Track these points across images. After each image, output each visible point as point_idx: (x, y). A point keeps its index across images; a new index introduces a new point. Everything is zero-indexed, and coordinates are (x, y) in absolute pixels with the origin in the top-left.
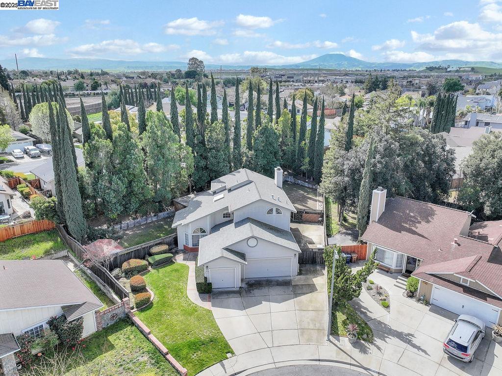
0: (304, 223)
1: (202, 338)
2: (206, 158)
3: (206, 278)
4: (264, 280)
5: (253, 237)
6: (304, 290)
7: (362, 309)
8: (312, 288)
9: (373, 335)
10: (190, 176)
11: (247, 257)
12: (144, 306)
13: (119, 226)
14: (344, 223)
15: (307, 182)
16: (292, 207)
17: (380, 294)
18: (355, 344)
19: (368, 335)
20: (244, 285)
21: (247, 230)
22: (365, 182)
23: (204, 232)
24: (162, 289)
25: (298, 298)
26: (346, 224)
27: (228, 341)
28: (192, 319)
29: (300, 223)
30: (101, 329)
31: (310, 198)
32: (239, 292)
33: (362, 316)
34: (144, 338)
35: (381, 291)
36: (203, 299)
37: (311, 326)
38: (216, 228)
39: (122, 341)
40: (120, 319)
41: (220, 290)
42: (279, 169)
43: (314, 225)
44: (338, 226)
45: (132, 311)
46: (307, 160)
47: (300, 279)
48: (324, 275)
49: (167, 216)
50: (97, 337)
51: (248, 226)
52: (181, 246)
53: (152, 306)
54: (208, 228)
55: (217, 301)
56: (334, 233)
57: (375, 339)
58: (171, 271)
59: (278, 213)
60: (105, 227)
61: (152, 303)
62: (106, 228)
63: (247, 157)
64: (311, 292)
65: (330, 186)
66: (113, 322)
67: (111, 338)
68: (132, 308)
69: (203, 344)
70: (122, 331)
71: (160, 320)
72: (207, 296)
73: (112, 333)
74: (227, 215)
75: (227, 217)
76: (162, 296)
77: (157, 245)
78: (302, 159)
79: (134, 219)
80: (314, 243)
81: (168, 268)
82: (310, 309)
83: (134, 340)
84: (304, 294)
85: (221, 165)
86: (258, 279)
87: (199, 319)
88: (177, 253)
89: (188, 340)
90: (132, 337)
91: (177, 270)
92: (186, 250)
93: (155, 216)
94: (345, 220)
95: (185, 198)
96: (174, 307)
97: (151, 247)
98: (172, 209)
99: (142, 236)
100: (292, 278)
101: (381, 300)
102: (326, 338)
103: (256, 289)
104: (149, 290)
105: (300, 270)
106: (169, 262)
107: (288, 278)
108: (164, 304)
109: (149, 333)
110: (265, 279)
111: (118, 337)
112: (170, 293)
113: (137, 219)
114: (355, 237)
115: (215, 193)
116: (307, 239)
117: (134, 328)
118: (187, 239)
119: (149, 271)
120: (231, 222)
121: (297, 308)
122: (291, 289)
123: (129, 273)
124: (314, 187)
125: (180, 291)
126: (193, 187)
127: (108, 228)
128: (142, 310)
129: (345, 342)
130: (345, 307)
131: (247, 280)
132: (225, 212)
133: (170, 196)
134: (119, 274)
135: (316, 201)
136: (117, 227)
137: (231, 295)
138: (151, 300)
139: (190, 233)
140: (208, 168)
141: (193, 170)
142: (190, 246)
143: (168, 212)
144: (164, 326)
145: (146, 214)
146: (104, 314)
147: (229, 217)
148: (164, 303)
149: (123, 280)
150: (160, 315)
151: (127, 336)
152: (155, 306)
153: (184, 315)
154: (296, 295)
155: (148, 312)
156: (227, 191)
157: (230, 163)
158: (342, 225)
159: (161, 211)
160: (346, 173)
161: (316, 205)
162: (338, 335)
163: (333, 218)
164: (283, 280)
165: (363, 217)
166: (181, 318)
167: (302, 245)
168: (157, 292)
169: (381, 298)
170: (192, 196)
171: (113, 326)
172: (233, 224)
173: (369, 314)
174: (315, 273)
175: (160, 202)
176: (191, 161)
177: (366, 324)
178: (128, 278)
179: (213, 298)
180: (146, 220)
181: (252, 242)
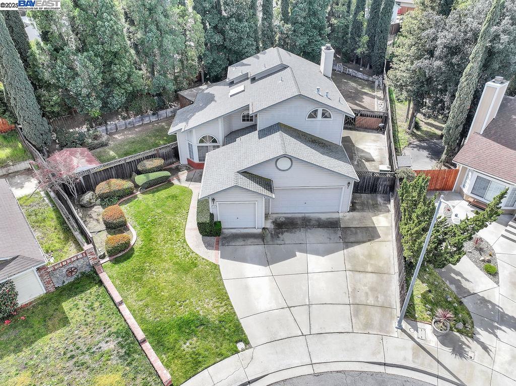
0: (358, 130)
1: (201, 313)
2: (222, 32)
3: (212, 215)
4: (300, 218)
5: (285, 156)
6: (360, 237)
7: (453, 275)
8: (371, 234)
9: (472, 323)
10: (200, 58)
11: (275, 184)
12: (120, 253)
13: (104, 128)
14: (415, 131)
15: (361, 72)
16: (347, 108)
17: (481, 250)
18: (445, 339)
19: (464, 324)
20: (269, 225)
21: (277, 144)
22: (472, 67)
23: (214, 141)
24: (149, 226)
25: (350, 249)
26: (419, 133)
27: (241, 321)
28: (188, 280)
29: (351, 129)
30: (52, 290)
31: (366, 94)
32: (261, 237)
33: (453, 287)
34: (115, 307)
35: (483, 245)
36: (208, 246)
37: (371, 301)
38: (231, 137)
39: (80, 312)
40: (83, 274)
41: (234, 231)
42: (328, 49)
43: (371, 132)
44: (408, 136)
45: (102, 261)
46: (365, 39)
47: (353, 219)
48: (389, 211)
49: (170, 115)
50: (46, 303)
51: (277, 136)
52: (183, 161)
53: (133, 254)
54: (220, 136)
55: (229, 249)
56: (402, 147)
57: (478, 330)
58: (167, 198)
59: (326, 117)
60: (84, 129)
61: (132, 249)
62: (86, 130)
63: (282, 33)
64: (369, 240)
65: (405, 74)
66: (72, 279)
67: (66, 305)
68: (103, 257)
69: (201, 325)
70: (83, 295)
71: (141, 279)
72: (213, 240)
73: (70, 296)
74: (247, 118)
75: (248, 120)
76: (149, 238)
77: (148, 158)
78: (357, 39)
79: (124, 118)
80: (373, 160)
81: (163, 194)
82: (369, 269)
83: (99, 310)
84: (359, 242)
85: (244, 43)
86: (289, 216)
87: (199, 279)
88: (178, 170)
89: (179, 316)
90: (96, 304)
91: (174, 197)
92: (191, 165)
93: (153, 114)
94: (417, 127)
95: (194, 90)
96: (163, 257)
97: (139, 161)
98: (175, 105)
99: (134, 142)
100: (341, 215)
101: (483, 261)
102: (395, 324)
103: (287, 231)
104: (131, 228)
105: (353, 203)
106: (165, 182)
107: (335, 216)
108: (148, 252)
109: (121, 303)
110: (300, 215)
111: (77, 305)
112: (160, 234)
113: (130, 118)
114: (435, 153)
115: (232, 83)
116: (362, 154)
117: (102, 289)
118: (191, 151)
119: (136, 197)
120: (253, 128)
121: (349, 267)
122: (339, 233)
123: (107, 199)
124: (371, 79)
125: (176, 231)
126: (205, 75)
127: (89, 130)
128: (116, 261)
129: (427, 333)
130: (425, 270)
131: (275, 216)
132: (246, 113)
133: (171, 87)
134: (92, 201)
135: (373, 97)
136: (101, 129)
137: (250, 241)
138: (132, 243)
139: (195, 143)
140: (225, 47)
141: (203, 49)
142: (196, 160)
143: (172, 109)
144: (146, 290)
145: (140, 112)
146: (55, 270)
147: (252, 120)
148: (151, 250)
149: (98, 210)
150: (142, 270)
151: (90, 304)
152: (136, 254)
153: (177, 271)
154: (348, 244)
155: (124, 264)
156: (249, 81)
157: (256, 40)
158: (413, 135)
159: (162, 109)
160: (437, 53)
161: (375, 103)
162: (415, 319)
163: (399, 123)
164: (327, 219)
165: (457, 126)
166: (172, 277)
167: (356, 163)
168: (142, 232)
169: (482, 258)
170: (204, 87)
171: (72, 284)
172: (257, 132)
173: (465, 284)
174: (375, 208)
175: (159, 95)
176: (200, 36)
177: (461, 303)
178: (104, 207)
179: (223, 245)
180: (142, 120)
181: (284, 164)
